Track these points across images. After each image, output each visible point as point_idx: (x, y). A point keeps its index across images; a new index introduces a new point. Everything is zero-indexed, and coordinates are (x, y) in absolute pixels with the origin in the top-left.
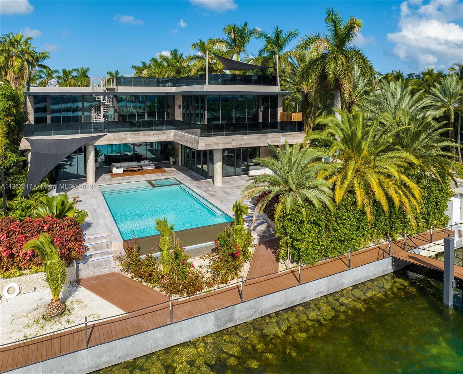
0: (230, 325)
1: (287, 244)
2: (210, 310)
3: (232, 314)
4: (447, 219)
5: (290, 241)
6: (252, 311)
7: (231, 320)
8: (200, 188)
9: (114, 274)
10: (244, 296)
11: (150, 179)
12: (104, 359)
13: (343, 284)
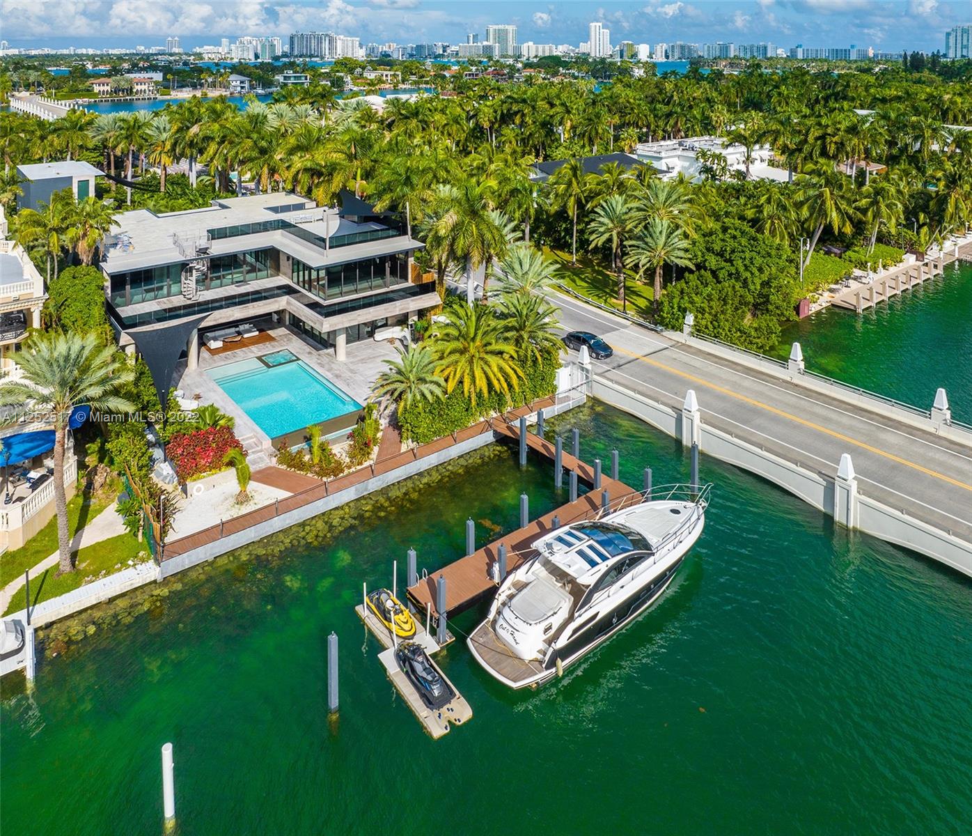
0: (365, 493)
1: (408, 430)
2: (352, 484)
3: (367, 486)
4: (555, 388)
5: (410, 428)
6: (381, 482)
7: (366, 490)
8: (322, 365)
9: (270, 468)
10: (375, 473)
11: (260, 354)
12: (287, 522)
13: (450, 456)
